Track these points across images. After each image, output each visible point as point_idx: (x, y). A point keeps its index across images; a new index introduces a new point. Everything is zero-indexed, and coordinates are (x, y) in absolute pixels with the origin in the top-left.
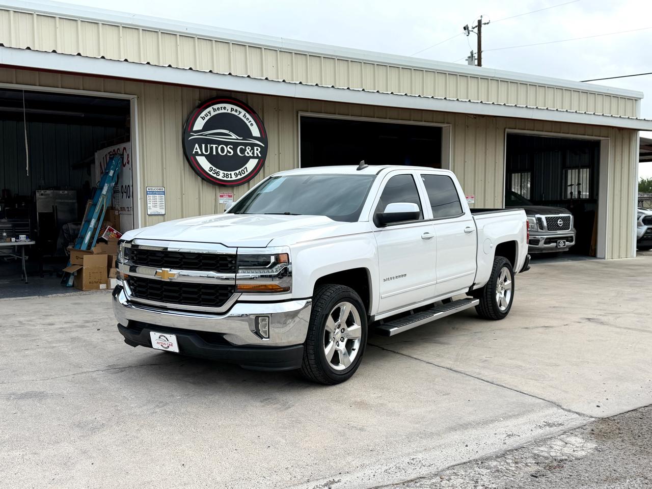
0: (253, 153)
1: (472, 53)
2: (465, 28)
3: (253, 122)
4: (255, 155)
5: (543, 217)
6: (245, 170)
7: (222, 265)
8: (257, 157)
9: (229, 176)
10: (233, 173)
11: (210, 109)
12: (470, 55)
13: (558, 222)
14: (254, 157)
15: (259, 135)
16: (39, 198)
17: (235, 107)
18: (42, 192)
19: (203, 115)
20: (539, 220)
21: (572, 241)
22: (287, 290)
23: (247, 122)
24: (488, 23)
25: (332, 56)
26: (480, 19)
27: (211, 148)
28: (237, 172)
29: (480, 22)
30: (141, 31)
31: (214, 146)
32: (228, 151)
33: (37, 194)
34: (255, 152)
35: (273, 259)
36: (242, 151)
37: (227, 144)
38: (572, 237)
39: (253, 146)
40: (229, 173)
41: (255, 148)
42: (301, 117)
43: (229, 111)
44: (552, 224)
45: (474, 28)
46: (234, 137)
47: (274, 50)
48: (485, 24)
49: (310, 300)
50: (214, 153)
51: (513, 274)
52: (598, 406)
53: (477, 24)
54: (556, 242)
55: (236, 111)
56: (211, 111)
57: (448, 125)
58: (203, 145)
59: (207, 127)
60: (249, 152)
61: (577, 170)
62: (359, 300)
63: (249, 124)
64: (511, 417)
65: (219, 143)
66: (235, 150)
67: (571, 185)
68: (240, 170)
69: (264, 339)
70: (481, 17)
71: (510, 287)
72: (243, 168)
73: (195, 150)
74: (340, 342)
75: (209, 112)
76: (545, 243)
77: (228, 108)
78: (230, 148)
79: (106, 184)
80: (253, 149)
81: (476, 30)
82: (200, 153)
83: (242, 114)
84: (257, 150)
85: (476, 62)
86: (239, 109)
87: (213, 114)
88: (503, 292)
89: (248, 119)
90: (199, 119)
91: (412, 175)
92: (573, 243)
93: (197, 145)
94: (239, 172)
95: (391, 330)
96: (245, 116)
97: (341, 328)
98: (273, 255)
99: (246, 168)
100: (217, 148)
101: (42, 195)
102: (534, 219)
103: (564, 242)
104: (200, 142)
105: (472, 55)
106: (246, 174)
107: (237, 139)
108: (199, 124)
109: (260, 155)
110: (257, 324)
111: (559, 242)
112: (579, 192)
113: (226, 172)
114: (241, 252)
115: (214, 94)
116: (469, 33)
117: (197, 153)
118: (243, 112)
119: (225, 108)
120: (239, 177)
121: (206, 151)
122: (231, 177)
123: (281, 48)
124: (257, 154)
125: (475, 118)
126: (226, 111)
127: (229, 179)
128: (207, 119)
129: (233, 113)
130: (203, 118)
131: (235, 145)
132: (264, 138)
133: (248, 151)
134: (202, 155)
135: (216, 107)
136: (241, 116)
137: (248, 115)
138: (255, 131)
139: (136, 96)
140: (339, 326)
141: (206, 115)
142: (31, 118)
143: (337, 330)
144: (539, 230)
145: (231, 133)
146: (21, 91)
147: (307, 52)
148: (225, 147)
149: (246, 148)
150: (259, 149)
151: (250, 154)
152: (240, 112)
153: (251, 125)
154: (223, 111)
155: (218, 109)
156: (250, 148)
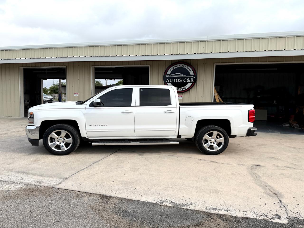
0: (190, 81)
3: (191, 69)
4: (191, 81)
6: (186, 87)
8: (192, 82)
9: (180, 89)
10: (181, 88)
14: (190, 82)
15: (193, 74)
17: (183, 65)
19: (170, 69)
23: (188, 70)
25: (234, 39)
27: (173, 80)
28: (183, 88)
31: (174, 79)
32: (180, 81)
34: (191, 80)
36: (186, 80)
37: (179, 78)
39: (190, 78)
40: (180, 88)
41: (191, 79)
42: (216, 66)
43: (181, 67)
46: (182, 76)
47: (204, 41)
55: (184, 66)
56: (174, 67)
58: (170, 79)
60: (188, 81)
63: (189, 71)
65: (176, 78)
66: (182, 80)
68: (184, 87)
72: (185, 86)
73: (167, 81)
75: (173, 68)
77: (181, 66)
78: (181, 79)
80: (190, 79)
82: (169, 82)
83: (186, 67)
84: (192, 79)
86: (185, 65)
87: (174, 68)
89: (189, 69)
90: (169, 70)
93: (168, 79)
94: (184, 88)
96: (187, 68)
99: (187, 86)
100: (175, 80)
104: (169, 78)
106: (187, 88)
107: (184, 76)
108: (169, 72)
109: (193, 81)
113: (178, 88)
118: (187, 66)
119: (179, 66)
120: (184, 89)
121: (171, 81)
122: (180, 90)
123: (207, 40)
124: (192, 81)
127: (179, 90)
128: (172, 70)
129: (183, 67)
130: (170, 70)
131: (183, 79)
132: (195, 75)
133: (188, 80)
134: (170, 82)
135: (176, 66)
136: (186, 68)
137: (189, 67)
138: (192, 73)
139: (149, 65)
141: (172, 69)
145: (181, 74)
147: (220, 39)
148: (178, 79)
149: (187, 79)
150: (193, 79)
151: (189, 81)
152: (185, 67)
153: (190, 70)
154: (179, 67)
155: (177, 66)
156: (189, 79)
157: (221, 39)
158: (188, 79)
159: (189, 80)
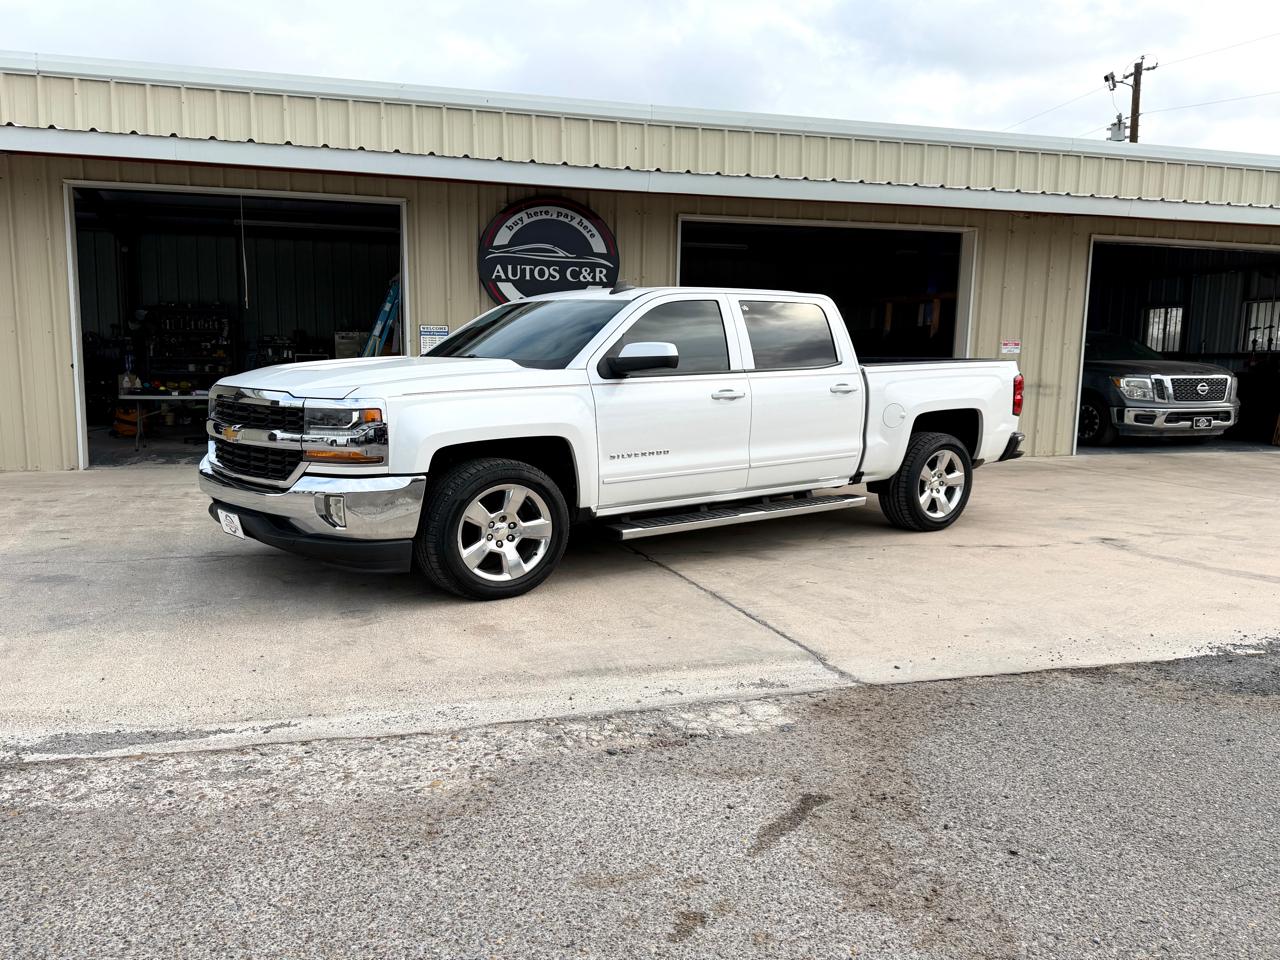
0: (594, 277)
1: (1119, 118)
2: (1106, 79)
3: (594, 231)
4: (598, 280)
5: (1167, 380)
7: (291, 423)
8: (601, 283)
11: (523, 214)
12: (1116, 121)
13: (1199, 387)
14: (594, 283)
15: (603, 250)
16: (341, 344)
17: (564, 211)
18: (344, 334)
19: (509, 223)
20: (1159, 383)
21: (1228, 418)
22: (380, 460)
23: (584, 232)
24: (1154, 68)
25: (744, 127)
26: (1139, 61)
27: (523, 271)
29: (1138, 68)
30: (414, 108)
31: (528, 268)
32: (550, 275)
33: (337, 337)
34: (597, 274)
35: (355, 416)
36: (575, 274)
37: (549, 264)
38: (1228, 413)
39: (593, 267)
41: (598, 270)
42: (683, 223)
43: (554, 217)
44: (1184, 391)
45: (1126, 77)
46: (561, 254)
47: (638, 124)
48: (1148, 69)
49: (424, 477)
50: (528, 277)
51: (971, 462)
52: (896, 667)
53: (1133, 70)
54: (1191, 420)
55: (566, 216)
56: (524, 218)
57: (971, 229)
58: (510, 267)
59: (513, 242)
60: (587, 276)
61: (1270, 304)
62: (544, 483)
63: (588, 236)
64: (706, 666)
65: (536, 263)
66: (562, 273)
67: (1256, 328)
69: (338, 528)
70: (1143, 58)
71: (962, 482)
73: (495, 274)
74: (505, 542)
75: (521, 220)
76: (1167, 421)
77: (553, 213)
78: (555, 270)
79: (379, 322)
80: (593, 271)
81: (1131, 80)
82: (503, 277)
83: (576, 221)
84: (601, 272)
85: (1128, 132)
86: (570, 213)
87: (527, 221)
88: (943, 489)
89: (585, 227)
90: (504, 229)
91: (717, 302)
92: (1230, 423)
93: (499, 267)
95: (624, 531)
96: (581, 223)
97: (509, 520)
98: (356, 410)
100: (532, 271)
101: (343, 338)
102: (1148, 381)
103: (1209, 421)
104: (504, 262)
105: (1120, 121)
107: (568, 257)
108: (503, 237)
109: (605, 280)
110: (328, 506)
111: (1198, 421)
112: (1270, 340)
114: (309, 404)
115: (532, 192)
116: (1115, 86)
117: (499, 279)
118: (578, 218)
119: (547, 213)
121: (514, 274)
123: (650, 121)
124: (600, 278)
125: (1028, 218)
126: (548, 217)
128: (516, 229)
129: (562, 219)
130: (510, 228)
131: (562, 267)
132: (613, 255)
133: (585, 273)
134: (508, 280)
135: (531, 211)
136: (574, 223)
137: (586, 222)
138: (598, 245)
139: (404, 200)
140: (503, 519)
141: (516, 224)
142: (251, 232)
143: (499, 525)
144: (1157, 400)
145: (556, 249)
146: (238, 197)
147: (697, 124)
148: (546, 269)
149: (581, 270)
150: (604, 272)
151: (589, 279)
152: (572, 218)
153: (592, 236)
154: (544, 217)
155: (536, 214)
156: (589, 270)
157: (701, 124)
158: (583, 270)
159: (589, 274)
